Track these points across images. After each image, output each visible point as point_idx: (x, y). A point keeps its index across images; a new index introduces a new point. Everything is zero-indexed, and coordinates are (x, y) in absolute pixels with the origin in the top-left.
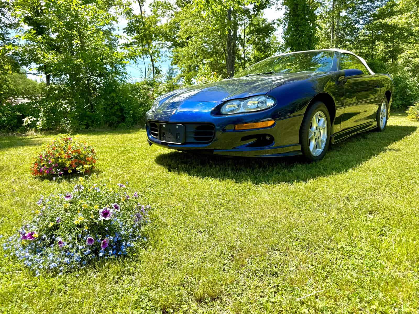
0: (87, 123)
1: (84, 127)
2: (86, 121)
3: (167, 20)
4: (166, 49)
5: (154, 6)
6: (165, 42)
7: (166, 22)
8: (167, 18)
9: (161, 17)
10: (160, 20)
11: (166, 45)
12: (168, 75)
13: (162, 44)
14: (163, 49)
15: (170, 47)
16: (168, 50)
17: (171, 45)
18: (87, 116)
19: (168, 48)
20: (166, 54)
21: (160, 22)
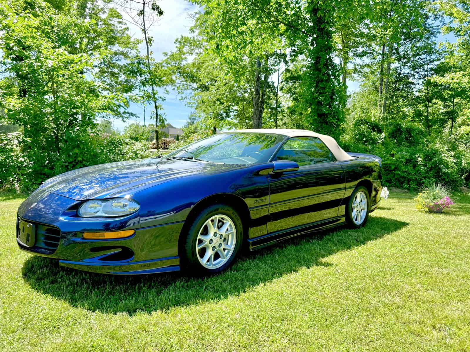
3: (195, 59)
4: (191, 91)
5: (180, 42)
6: (190, 83)
7: (193, 61)
8: (195, 57)
9: (188, 54)
10: (186, 58)
11: (191, 87)
12: (190, 121)
13: (186, 86)
14: (188, 90)
15: (195, 90)
16: (193, 92)
17: (196, 87)
19: (193, 90)
20: (191, 96)
21: (186, 60)
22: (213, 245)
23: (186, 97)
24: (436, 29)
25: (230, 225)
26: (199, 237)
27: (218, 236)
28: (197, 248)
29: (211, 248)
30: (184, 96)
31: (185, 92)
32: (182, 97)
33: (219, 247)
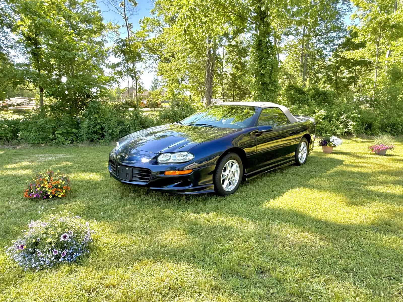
0: (72, 139)
1: (69, 142)
2: (71, 138)
3: (155, 35)
4: (152, 61)
5: (143, 22)
6: (152, 55)
7: (154, 37)
8: (156, 34)
9: (150, 32)
10: (149, 35)
11: (153, 58)
12: (153, 85)
13: (149, 57)
14: (150, 61)
15: (156, 60)
16: (155, 62)
17: (157, 58)
18: (73, 133)
19: (155, 60)
20: (153, 65)
21: (149, 37)
22: (228, 177)
23: (149, 66)
24: (343, 12)
25: (237, 166)
26: (223, 173)
27: (231, 172)
28: (222, 179)
29: (227, 179)
30: (147, 65)
31: (148, 62)
32: (146, 66)
33: (232, 178)
